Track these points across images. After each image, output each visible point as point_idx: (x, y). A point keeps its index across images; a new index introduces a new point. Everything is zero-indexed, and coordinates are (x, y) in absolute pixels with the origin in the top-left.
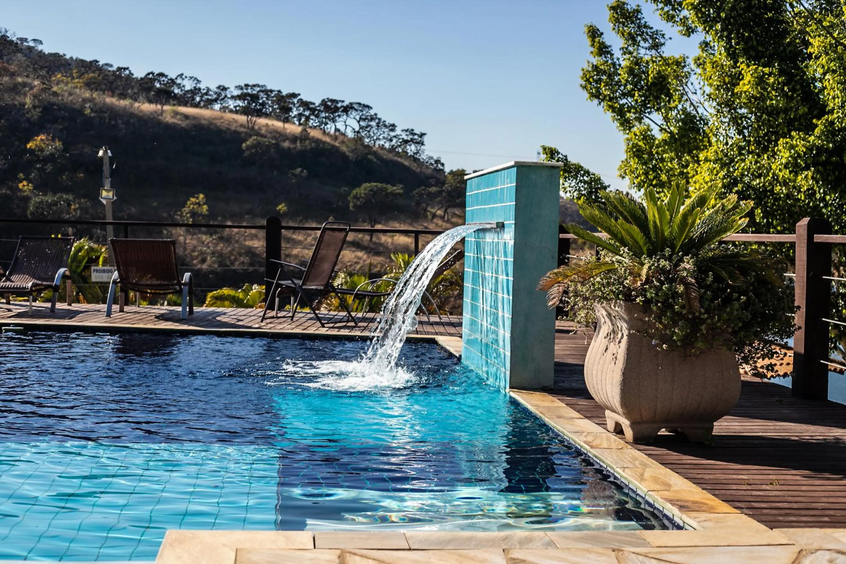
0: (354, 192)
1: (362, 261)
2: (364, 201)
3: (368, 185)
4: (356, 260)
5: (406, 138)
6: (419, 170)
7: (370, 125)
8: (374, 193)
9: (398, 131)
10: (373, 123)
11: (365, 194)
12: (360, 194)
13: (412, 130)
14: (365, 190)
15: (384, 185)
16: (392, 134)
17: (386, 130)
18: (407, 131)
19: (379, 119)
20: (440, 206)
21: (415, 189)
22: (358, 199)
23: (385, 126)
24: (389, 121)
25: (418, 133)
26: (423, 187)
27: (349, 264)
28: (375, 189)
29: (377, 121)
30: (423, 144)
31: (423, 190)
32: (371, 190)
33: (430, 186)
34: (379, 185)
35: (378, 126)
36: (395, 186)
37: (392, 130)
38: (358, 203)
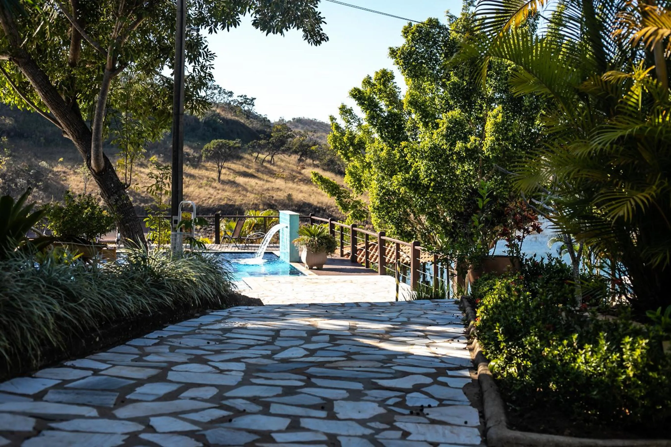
0: (206, 146)
1: (213, 197)
2: (213, 153)
3: (216, 141)
4: (209, 196)
5: (241, 101)
6: (251, 125)
7: (213, 93)
8: (220, 147)
9: (235, 97)
10: (216, 91)
11: (213, 148)
12: (210, 148)
13: (245, 96)
14: (214, 145)
15: (227, 141)
16: (230, 99)
17: (226, 96)
18: (241, 97)
19: (221, 88)
20: (268, 153)
21: (249, 142)
22: (209, 151)
23: (225, 93)
24: (228, 90)
25: (250, 98)
26: (255, 141)
27: (204, 199)
28: (221, 144)
29: (219, 89)
30: (253, 105)
31: (255, 142)
32: (218, 145)
33: (260, 139)
34: (224, 141)
35: (220, 93)
36: (235, 140)
37: (230, 96)
38: (209, 154)
